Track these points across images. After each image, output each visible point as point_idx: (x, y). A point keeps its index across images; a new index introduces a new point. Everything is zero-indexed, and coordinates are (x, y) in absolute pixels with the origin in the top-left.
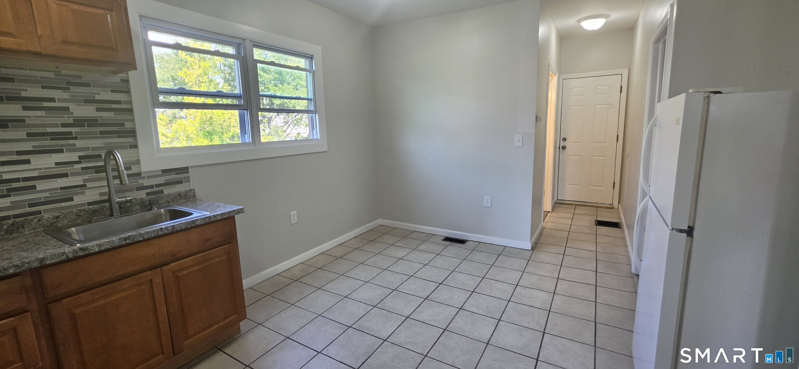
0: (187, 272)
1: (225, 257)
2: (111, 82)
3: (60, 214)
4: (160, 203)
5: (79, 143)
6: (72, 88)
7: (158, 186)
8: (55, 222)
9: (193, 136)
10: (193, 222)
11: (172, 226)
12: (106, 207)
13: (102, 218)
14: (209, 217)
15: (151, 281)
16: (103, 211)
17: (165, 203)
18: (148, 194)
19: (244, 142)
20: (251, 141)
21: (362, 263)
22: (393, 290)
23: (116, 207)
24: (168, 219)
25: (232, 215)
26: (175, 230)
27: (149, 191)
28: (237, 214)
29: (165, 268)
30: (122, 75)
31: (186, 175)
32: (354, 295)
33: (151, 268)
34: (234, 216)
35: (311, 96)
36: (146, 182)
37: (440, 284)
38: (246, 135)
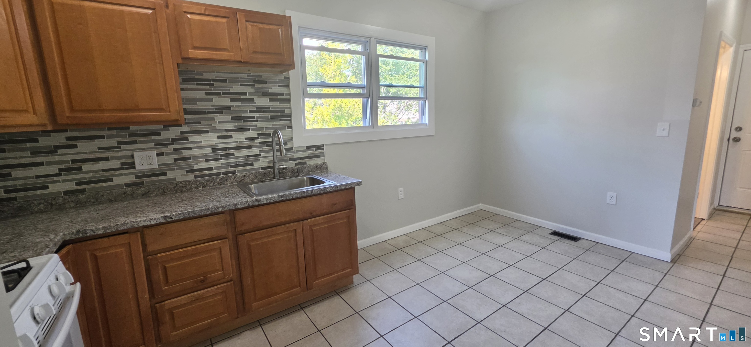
0: (319, 227)
1: (346, 220)
2: (279, 80)
3: (246, 174)
4: (303, 171)
5: (259, 125)
6: (257, 85)
7: (303, 158)
8: (243, 180)
9: (327, 119)
10: (325, 189)
11: (311, 190)
12: (271, 171)
13: (269, 179)
14: (337, 186)
15: (295, 230)
16: (269, 174)
17: (307, 172)
18: (297, 164)
19: (365, 125)
20: (370, 125)
21: (460, 244)
22: (490, 276)
23: (277, 172)
24: (309, 185)
25: (353, 186)
26: (313, 194)
27: (297, 162)
28: (356, 186)
29: (304, 222)
30: (285, 74)
31: (322, 151)
32: (451, 273)
33: (296, 221)
34: (354, 187)
35: (423, 84)
36: (296, 155)
37: (544, 279)
38: (367, 120)
